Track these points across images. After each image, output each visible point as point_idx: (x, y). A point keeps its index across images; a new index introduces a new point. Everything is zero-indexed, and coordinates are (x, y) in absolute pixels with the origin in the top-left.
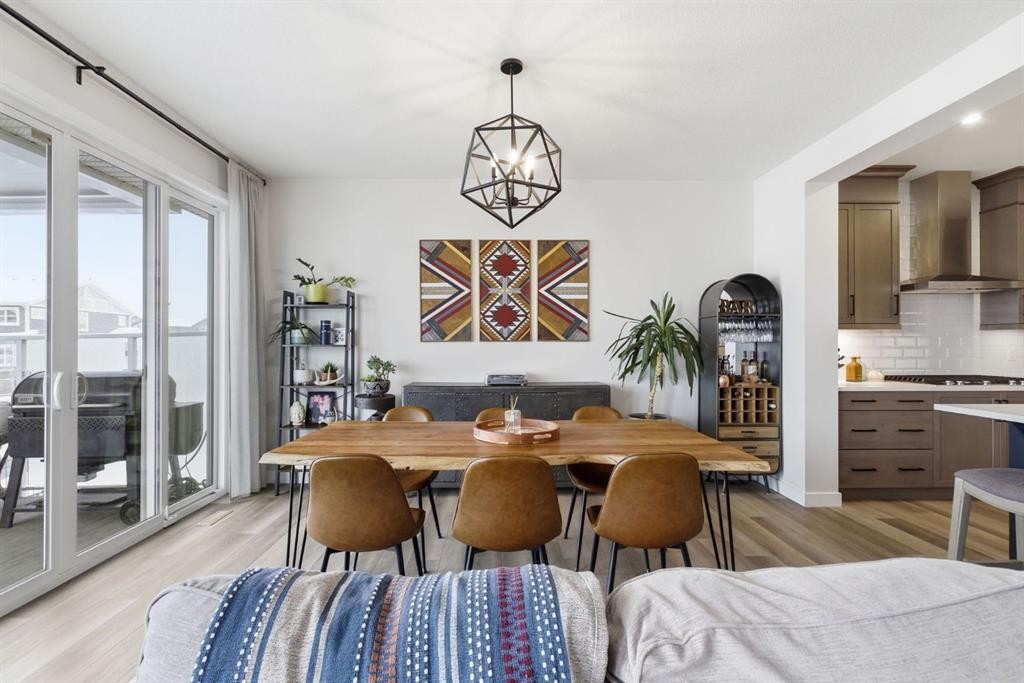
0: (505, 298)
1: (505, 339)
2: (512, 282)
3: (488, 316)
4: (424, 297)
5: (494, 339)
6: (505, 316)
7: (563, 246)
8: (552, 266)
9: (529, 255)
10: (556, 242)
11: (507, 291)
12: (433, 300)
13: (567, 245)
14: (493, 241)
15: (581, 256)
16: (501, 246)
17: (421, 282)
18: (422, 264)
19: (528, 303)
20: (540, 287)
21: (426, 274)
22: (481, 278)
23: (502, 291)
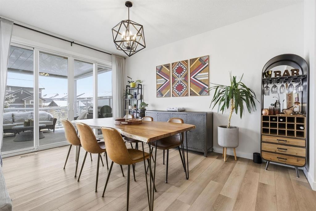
0: (180, 81)
1: (180, 96)
2: (182, 76)
3: (175, 88)
4: (158, 84)
5: (176, 96)
6: (180, 88)
7: (199, 60)
8: (195, 67)
9: (187, 65)
10: (196, 59)
11: (180, 79)
12: (160, 84)
13: (200, 59)
14: (176, 63)
15: (206, 62)
16: (178, 64)
17: (157, 79)
18: (157, 74)
19: (187, 82)
20: (190, 77)
21: (158, 77)
22: (172, 76)
23: (179, 79)
